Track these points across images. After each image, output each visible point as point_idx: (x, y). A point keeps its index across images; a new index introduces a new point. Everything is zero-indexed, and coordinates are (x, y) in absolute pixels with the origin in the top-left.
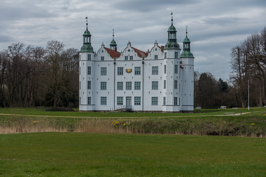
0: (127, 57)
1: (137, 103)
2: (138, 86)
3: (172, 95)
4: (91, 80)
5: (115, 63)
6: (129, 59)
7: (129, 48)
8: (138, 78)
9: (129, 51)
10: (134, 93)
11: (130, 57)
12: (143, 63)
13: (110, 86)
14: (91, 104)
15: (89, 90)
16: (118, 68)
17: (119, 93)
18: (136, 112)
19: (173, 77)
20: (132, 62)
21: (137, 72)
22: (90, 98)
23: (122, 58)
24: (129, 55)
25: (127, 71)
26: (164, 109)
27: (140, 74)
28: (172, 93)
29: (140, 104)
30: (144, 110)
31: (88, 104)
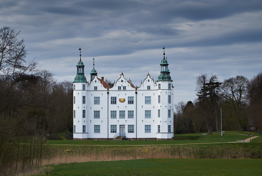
0: (120, 87)
1: (131, 131)
2: (131, 114)
3: (167, 123)
4: (85, 109)
5: (108, 93)
6: (122, 89)
7: (122, 78)
8: (132, 107)
9: (122, 81)
10: (127, 122)
11: (124, 87)
12: (136, 93)
13: (104, 114)
14: (86, 132)
15: (84, 119)
16: (112, 97)
17: (113, 122)
18: (130, 139)
19: (167, 107)
20: (125, 92)
21: (131, 102)
22: (85, 126)
23: (115, 88)
24: (122, 85)
25: (120, 100)
26: (159, 136)
27: (133, 103)
28: (166, 121)
29: (133, 132)
30: (137, 137)
31: (83, 132)
